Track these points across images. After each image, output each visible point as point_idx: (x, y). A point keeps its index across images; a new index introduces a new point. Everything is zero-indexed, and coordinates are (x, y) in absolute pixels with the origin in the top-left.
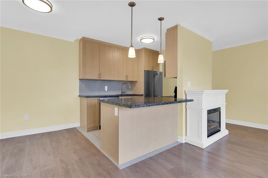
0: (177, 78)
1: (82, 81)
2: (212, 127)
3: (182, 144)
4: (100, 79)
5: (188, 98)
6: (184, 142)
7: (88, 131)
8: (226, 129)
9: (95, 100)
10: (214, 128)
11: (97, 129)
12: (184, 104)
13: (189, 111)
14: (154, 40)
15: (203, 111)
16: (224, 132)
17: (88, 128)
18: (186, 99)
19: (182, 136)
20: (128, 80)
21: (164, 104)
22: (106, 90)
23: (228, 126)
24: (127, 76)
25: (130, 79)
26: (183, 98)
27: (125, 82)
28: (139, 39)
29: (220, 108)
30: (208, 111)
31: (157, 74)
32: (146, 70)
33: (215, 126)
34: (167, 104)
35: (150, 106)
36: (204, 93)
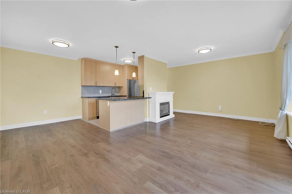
0: (144, 85)
1: (83, 87)
2: (163, 113)
3: (147, 122)
4: (97, 85)
5: (150, 97)
7: (89, 120)
9: (94, 100)
11: (95, 119)
12: (148, 99)
13: (150, 104)
14: (132, 61)
16: (172, 115)
17: (89, 118)
19: (147, 118)
20: (116, 86)
22: (101, 93)
23: (174, 113)
24: (115, 83)
25: (117, 85)
27: (114, 88)
28: (123, 60)
29: (169, 102)
30: (160, 103)
32: (129, 79)
33: (166, 112)
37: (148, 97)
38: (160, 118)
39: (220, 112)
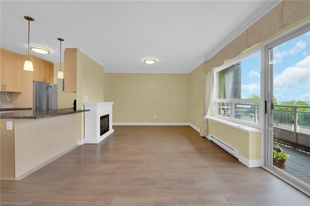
0: (76, 92)
2: (104, 129)
3: (81, 146)
5: (86, 109)
6: (83, 143)
8: (113, 128)
10: (105, 129)
12: (83, 113)
13: (86, 118)
14: (49, 52)
15: (97, 117)
16: (111, 131)
18: (84, 110)
19: (81, 139)
21: (67, 114)
23: (114, 127)
24: (4, 86)
25: (8, 90)
26: (82, 109)
29: (109, 115)
30: (101, 117)
31: (51, 86)
32: (36, 81)
33: (105, 128)
34: (69, 113)
35: (54, 116)
36: (98, 104)
37: (83, 109)
38: (101, 135)
39: (155, 121)
